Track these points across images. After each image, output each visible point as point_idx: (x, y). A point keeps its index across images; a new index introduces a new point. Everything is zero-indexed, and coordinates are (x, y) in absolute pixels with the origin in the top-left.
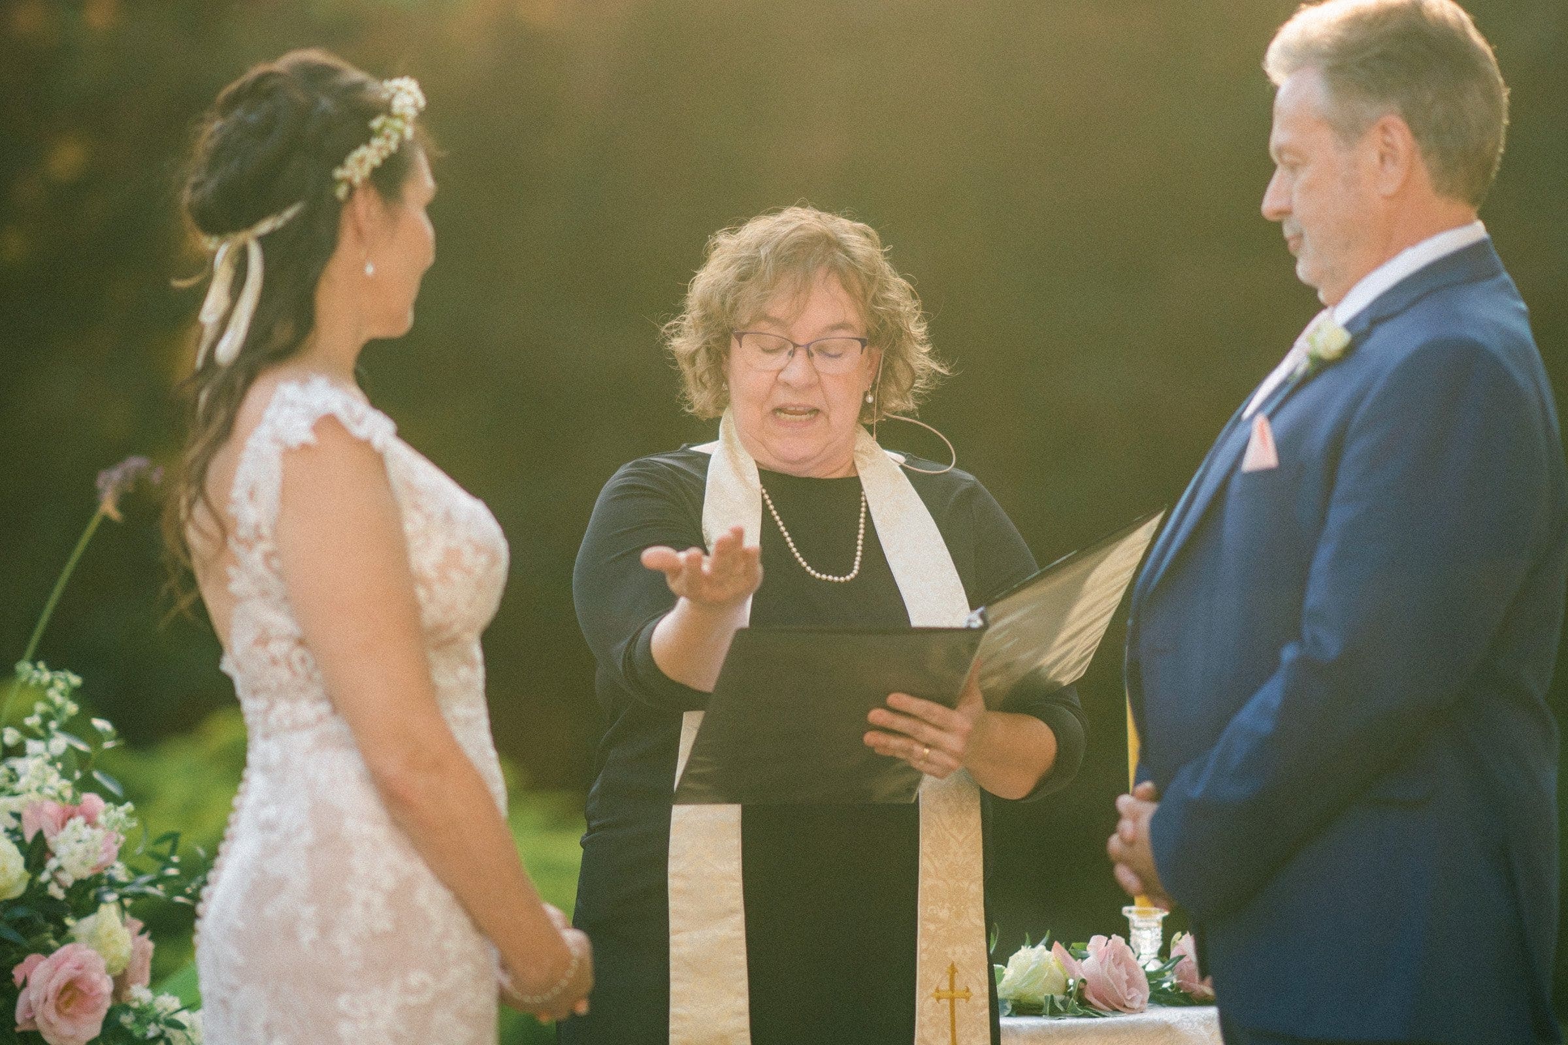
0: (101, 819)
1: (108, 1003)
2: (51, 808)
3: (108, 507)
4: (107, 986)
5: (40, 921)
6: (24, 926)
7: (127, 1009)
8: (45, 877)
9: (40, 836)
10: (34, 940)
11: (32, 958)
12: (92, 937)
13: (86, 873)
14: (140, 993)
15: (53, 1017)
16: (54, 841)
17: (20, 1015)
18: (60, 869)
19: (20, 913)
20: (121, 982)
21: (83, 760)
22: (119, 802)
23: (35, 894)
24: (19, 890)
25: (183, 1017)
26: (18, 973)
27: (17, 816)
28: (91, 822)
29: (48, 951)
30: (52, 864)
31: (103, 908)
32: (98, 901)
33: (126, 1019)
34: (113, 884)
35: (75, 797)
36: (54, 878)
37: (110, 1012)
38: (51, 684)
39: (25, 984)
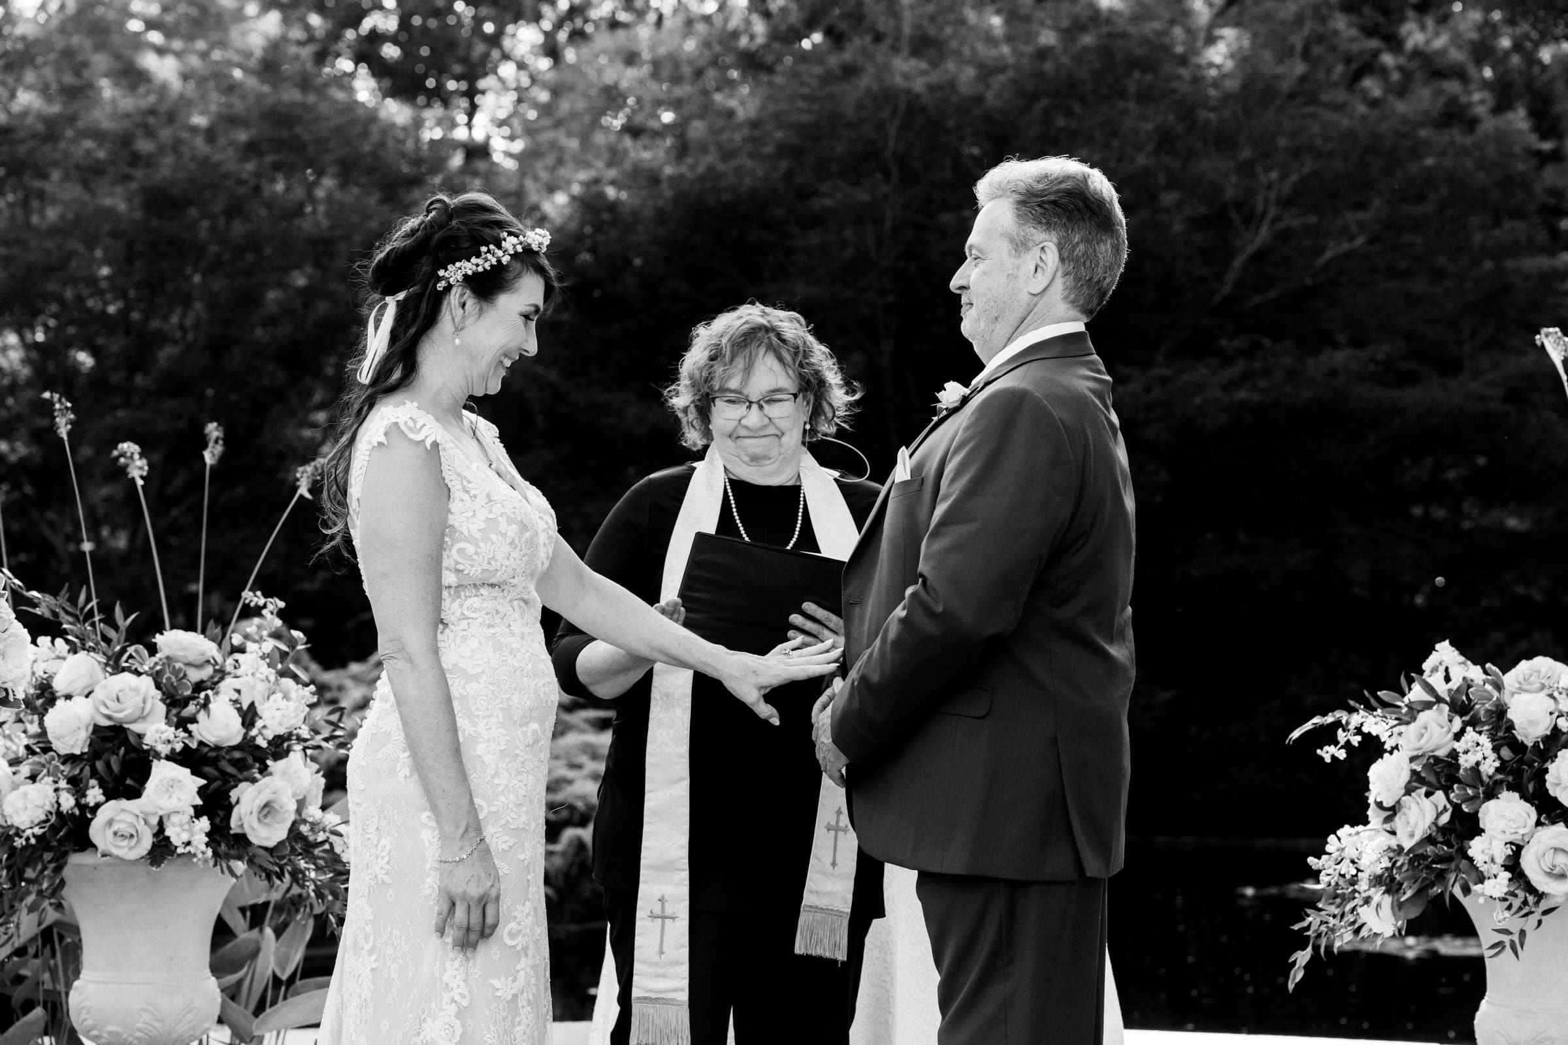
0: (293, 695)
1: (292, 817)
2: (262, 687)
3: (303, 490)
4: (293, 806)
5: (250, 760)
6: (241, 765)
7: (305, 821)
8: (254, 732)
9: (252, 705)
10: (246, 774)
11: (243, 785)
12: (284, 773)
13: (282, 731)
14: (313, 811)
15: (256, 824)
16: (260, 709)
17: (233, 823)
18: (264, 727)
19: (237, 755)
20: (301, 804)
21: (284, 655)
22: (306, 685)
23: (247, 744)
24: (237, 740)
25: (341, 829)
26: (234, 795)
27: (238, 691)
28: (286, 697)
29: (254, 781)
30: (259, 723)
31: (292, 754)
32: (289, 750)
33: (304, 829)
34: (300, 739)
35: (277, 680)
36: (261, 733)
37: (294, 823)
38: (265, 606)
39: (238, 802)
